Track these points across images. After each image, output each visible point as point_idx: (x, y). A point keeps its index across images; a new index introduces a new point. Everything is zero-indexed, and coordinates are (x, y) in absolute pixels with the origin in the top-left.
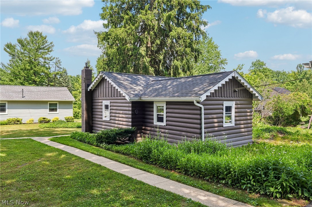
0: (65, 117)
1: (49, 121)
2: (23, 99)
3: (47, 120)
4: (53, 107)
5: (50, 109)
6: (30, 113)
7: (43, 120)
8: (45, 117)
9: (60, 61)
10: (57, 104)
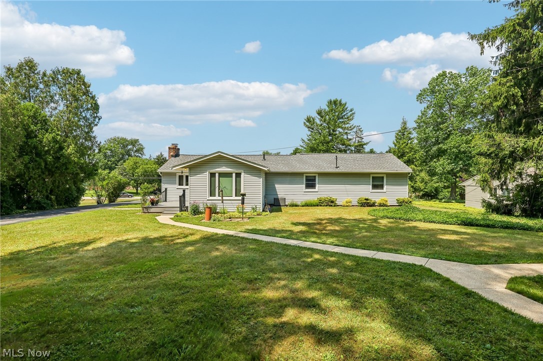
0: (397, 198)
1: (374, 203)
2: (337, 170)
3: (372, 203)
4: (378, 182)
5: (373, 185)
6: (346, 191)
7: (365, 201)
8: (367, 198)
9: (361, 130)
10: (383, 177)
